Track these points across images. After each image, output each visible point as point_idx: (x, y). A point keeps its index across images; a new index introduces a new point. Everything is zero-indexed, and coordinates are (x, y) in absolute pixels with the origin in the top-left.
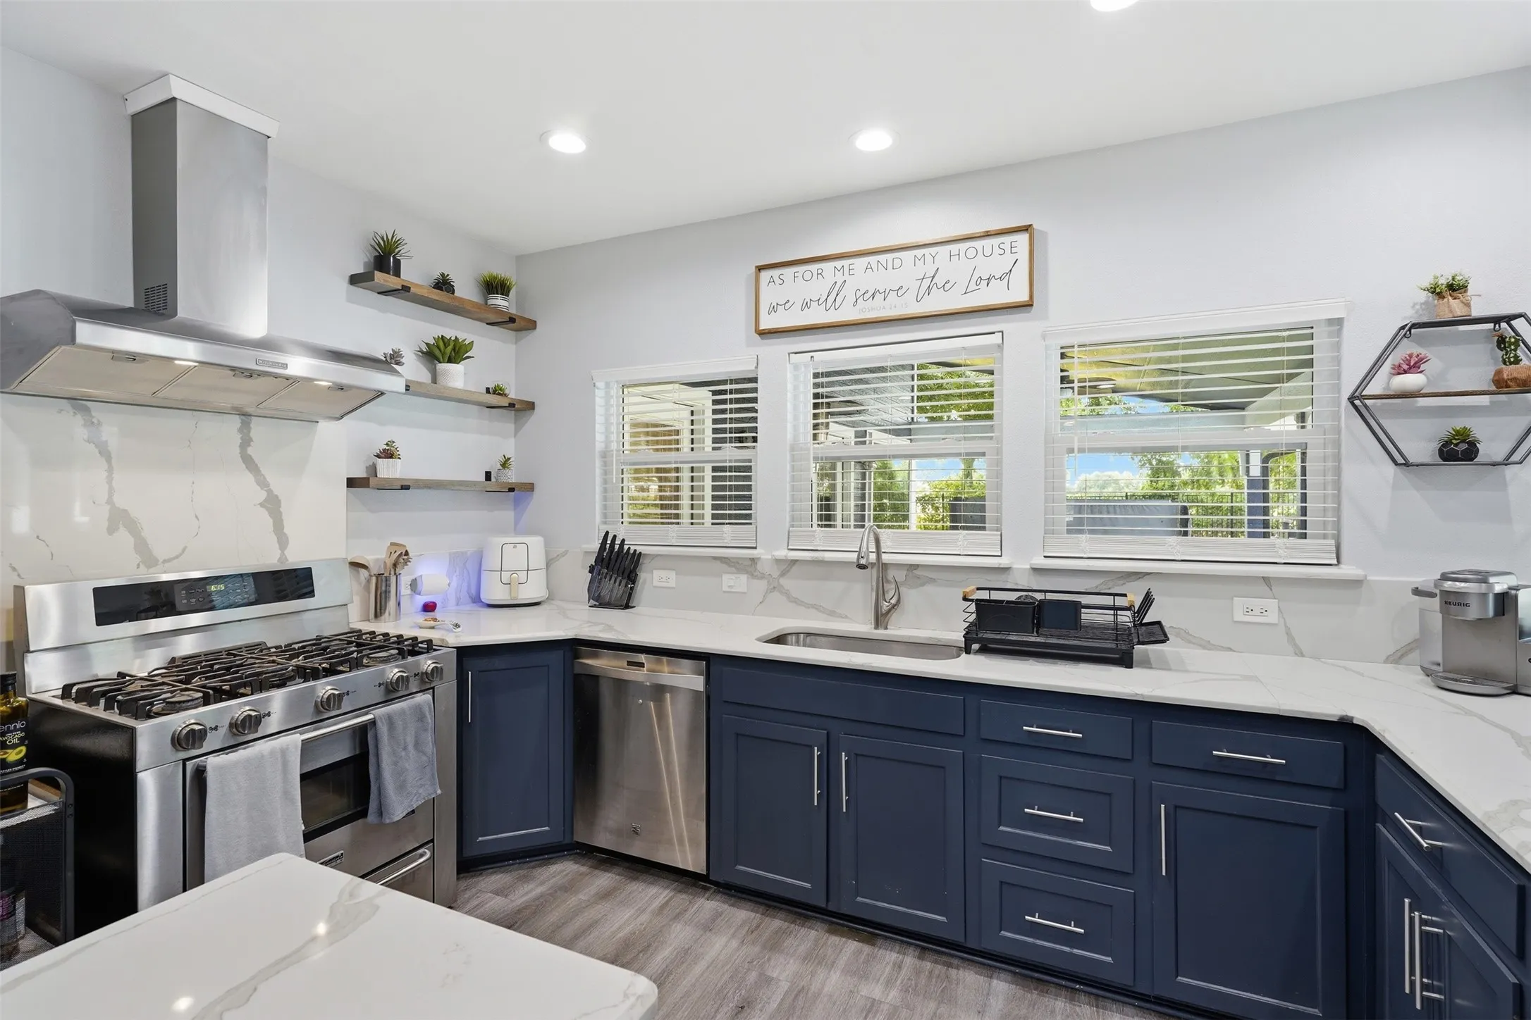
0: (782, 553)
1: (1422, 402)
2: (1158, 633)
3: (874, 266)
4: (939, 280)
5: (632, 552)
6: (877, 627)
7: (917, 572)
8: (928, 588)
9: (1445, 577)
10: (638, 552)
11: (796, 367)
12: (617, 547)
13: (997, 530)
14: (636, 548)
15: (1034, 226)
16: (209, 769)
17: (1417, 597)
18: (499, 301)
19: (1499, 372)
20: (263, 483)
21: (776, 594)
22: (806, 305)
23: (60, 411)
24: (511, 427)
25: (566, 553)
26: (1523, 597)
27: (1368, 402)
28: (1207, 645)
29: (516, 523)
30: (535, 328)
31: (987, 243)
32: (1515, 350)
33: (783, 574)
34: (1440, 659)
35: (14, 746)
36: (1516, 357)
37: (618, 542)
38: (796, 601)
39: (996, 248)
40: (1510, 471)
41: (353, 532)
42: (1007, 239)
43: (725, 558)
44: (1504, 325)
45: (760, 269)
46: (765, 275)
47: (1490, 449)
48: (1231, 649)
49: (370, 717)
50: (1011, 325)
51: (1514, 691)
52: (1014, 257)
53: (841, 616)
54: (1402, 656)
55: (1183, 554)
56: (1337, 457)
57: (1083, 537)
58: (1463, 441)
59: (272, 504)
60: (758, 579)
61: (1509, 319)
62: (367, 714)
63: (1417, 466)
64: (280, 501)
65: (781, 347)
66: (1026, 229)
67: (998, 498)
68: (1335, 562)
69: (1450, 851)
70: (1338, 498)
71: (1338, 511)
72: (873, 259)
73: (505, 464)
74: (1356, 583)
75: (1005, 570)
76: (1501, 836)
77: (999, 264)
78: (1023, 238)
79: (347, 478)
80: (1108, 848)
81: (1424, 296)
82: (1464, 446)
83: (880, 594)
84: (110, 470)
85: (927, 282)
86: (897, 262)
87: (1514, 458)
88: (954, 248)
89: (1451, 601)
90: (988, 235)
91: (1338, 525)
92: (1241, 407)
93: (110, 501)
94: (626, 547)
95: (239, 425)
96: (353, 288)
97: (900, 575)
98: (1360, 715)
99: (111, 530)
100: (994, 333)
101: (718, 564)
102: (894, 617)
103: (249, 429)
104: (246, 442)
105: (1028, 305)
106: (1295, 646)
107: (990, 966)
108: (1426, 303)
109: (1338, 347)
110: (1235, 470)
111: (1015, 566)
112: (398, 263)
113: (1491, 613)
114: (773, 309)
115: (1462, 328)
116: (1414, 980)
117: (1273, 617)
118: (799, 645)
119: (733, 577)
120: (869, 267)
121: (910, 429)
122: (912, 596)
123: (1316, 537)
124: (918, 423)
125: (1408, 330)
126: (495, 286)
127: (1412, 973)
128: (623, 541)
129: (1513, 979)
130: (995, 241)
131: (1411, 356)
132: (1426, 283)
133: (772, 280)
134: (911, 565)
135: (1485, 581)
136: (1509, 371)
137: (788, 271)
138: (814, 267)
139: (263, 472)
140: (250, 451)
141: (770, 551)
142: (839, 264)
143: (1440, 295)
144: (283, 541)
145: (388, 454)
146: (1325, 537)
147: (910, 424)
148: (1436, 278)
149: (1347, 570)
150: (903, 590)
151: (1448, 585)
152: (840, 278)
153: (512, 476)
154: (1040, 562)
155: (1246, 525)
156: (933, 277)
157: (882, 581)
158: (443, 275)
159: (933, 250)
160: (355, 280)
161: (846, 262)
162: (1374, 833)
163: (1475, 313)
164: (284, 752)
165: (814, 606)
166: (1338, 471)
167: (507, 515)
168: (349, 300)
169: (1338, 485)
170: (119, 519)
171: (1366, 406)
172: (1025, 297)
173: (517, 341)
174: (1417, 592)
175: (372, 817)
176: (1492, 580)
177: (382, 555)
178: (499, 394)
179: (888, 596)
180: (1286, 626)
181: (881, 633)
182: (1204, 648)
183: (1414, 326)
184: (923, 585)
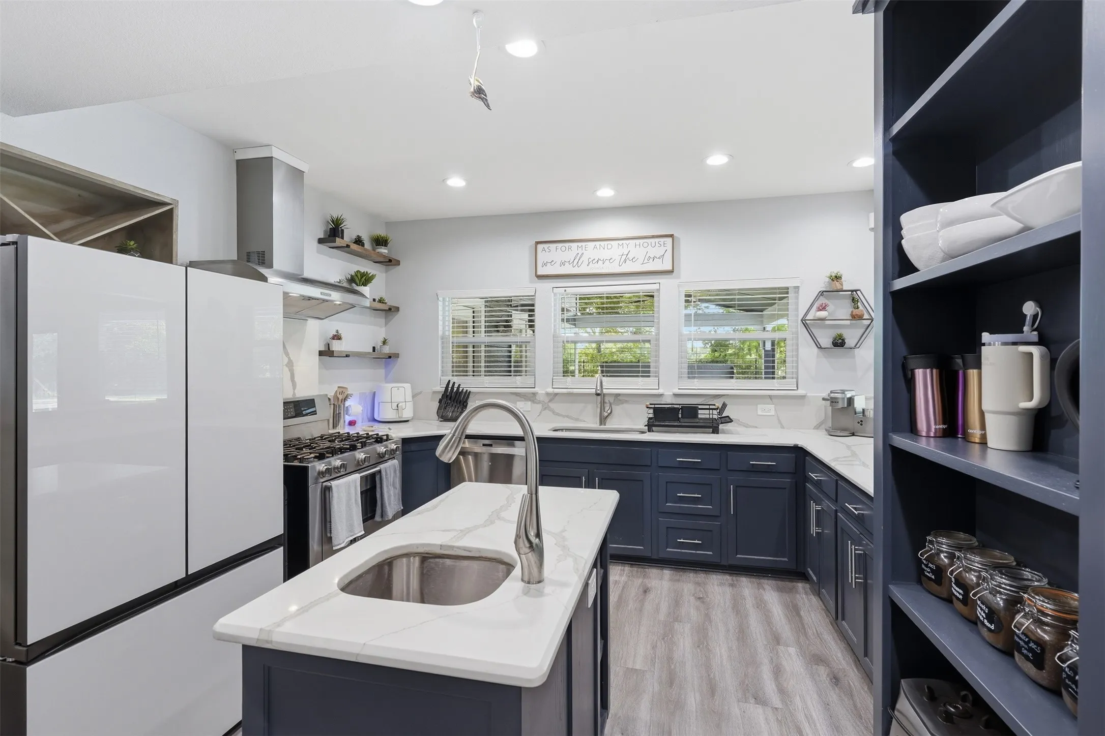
0: (550, 390)
1: (827, 322)
2: (728, 420)
3: (598, 247)
4: (630, 256)
5: (464, 391)
6: (601, 424)
7: (620, 398)
8: (626, 406)
9: (832, 392)
10: (468, 391)
11: (555, 295)
12: (455, 389)
13: (656, 377)
14: (467, 389)
15: (674, 235)
16: (333, 486)
17: (824, 401)
18: (383, 250)
19: (852, 312)
20: (286, 353)
21: (547, 411)
22: (563, 264)
24: (383, 321)
25: (420, 393)
26: (856, 399)
27: (807, 321)
28: (747, 426)
29: (386, 376)
30: (399, 265)
31: (653, 240)
32: (857, 303)
33: (550, 401)
34: (831, 426)
36: (858, 306)
37: (456, 386)
38: (558, 414)
39: (657, 243)
40: (856, 350)
41: (321, 381)
42: (662, 240)
43: (519, 393)
44: (854, 293)
45: (537, 243)
46: (540, 247)
47: (850, 341)
48: (756, 427)
49: (378, 469)
50: (664, 281)
51: (853, 435)
52: (666, 248)
53: (581, 421)
54: (820, 426)
55: (737, 387)
56: (797, 345)
57: (696, 380)
58: (840, 339)
59: (290, 364)
60: (537, 404)
61: (856, 291)
62: (375, 467)
63: (825, 348)
64: (293, 363)
65: (548, 285)
66: (672, 236)
67: (657, 361)
68: (796, 388)
69: (823, 480)
70: (797, 362)
71: (797, 367)
72: (598, 243)
73: (384, 342)
74: (803, 397)
75: (661, 395)
76: (836, 467)
77: (659, 251)
78: (670, 240)
79: (319, 351)
80: (711, 507)
81: (828, 280)
82: (840, 341)
83: (602, 409)
85: (624, 257)
86: (610, 246)
87: (857, 346)
88: (637, 242)
89: (833, 401)
90: (653, 237)
91: (797, 373)
92: (762, 311)
94: (461, 389)
96: (319, 245)
97: (612, 400)
98: (801, 443)
100: (656, 284)
101: (514, 397)
102: (608, 420)
105: (672, 272)
106: (782, 425)
107: (661, 567)
108: (828, 282)
109: (797, 298)
110: (757, 348)
111: (665, 393)
112: (342, 231)
113: (846, 406)
114: (545, 264)
115: (841, 293)
116: (814, 530)
117: (773, 413)
119: (523, 403)
120: (595, 247)
121: (575, 319)
122: (617, 409)
123: (790, 378)
124: (578, 316)
125: (822, 293)
126: (380, 242)
127: (813, 527)
128: (459, 385)
129: (835, 509)
130: (657, 240)
131: (822, 304)
132: (828, 275)
133: (544, 250)
134: (617, 394)
135: (844, 393)
136: (856, 312)
137: (553, 246)
138: (567, 245)
139: (287, 348)
141: (543, 389)
142: (580, 244)
143: (833, 281)
144: (294, 385)
145: (337, 337)
146: (793, 378)
147: (575, 316)
148: (831, 272)
149: (801, 392)
150: (613, 406)
151: (832, 395)
152: (580, 251)
153: (387, 350)
154: (677, 391)
155: (763, 374)
156: (627, 255)
157: (603, 403)
158: (358, 236)
159: (627, 242)
160: (321, 241)
161: (584, 244)
162: (805, 486)
163: (844, 288)
164: (355, 481)
165: (567, 417)
166: (797, 349)
167: (382, 372)
168: (318, 252)
169: (797, 356)
171: (807, 324)
172: (670, 268)
173: (386, 272)
174: (824, 399)
175: (378, 518)
176: (846, 393)
178: (383, 303)
179: (606, 410)
180: (778, 416)
181: (603, 427)
182: (746, 427)
183: (823, 291)
184: (623, 403)
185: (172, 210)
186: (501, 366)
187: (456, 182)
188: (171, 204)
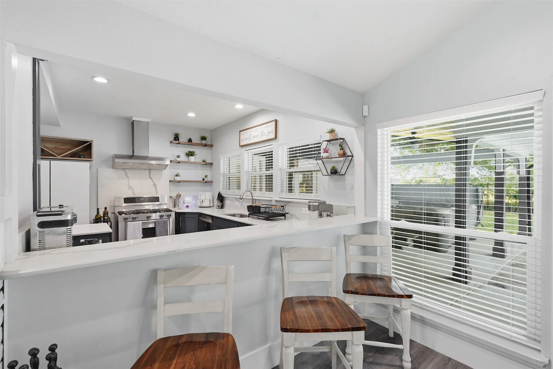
3: (255, 130)
4: (264, 133)
12: (221, 194)
18: (204, 141)
19: (338, 152)
20: (153, 182)
22: (246, 139)
23: (121, 171)
30: (213, 146)
35: (106, 217)
41: (170, 191)
45: (240, 131)
46: (241, 133)
49: (155, 221)
50: (274, 143)
52: (273, 127)
59: (155, 185)
60: (240, 202)
64: (156, 185)
65: (243, 150)
66: (275, 120)
68: (321, 199)
72: (255, 128)
73: (206, 177)
75: (272, 201)
77: (271, 129)
79: (169, 180)
82: (335, 171)
84: (128, 180)
86: (258, 129)
88: (265, 125)
90: (269, 122)
93: (129, 185)
95: (149, 171)
96: (171, 144)
99: (129, 189)
100: (271, 145)
103: (150, 172)
104: (150, 174)
105: (276, 138)
112: (179, 138)
114: (242, 141)
118: (238, 217)
126: (203, 138)
130: (270, 124)
131: (326, 148)
136: (340, 152)
137: (244, 132)
138: (247, 131)
139: (153, 179)
140: (151, 176)
144: (157, 192)
145: (178, 176)
152: (250, 133)
154: (277, 199)
156: (262, 132)
157: (253, 203)
158: (190, 139)
159: (262, 126)
160: (171, 142)
161: (251, 129)
164: (139, 223)
168: (170, 146)
170: (130, 187)
173: (211, 149)
177: (175, 195)
178: (205, 162)
185: (91, 143)
186: (234, 186)
187: (191, 115)
188: (90, 142)
